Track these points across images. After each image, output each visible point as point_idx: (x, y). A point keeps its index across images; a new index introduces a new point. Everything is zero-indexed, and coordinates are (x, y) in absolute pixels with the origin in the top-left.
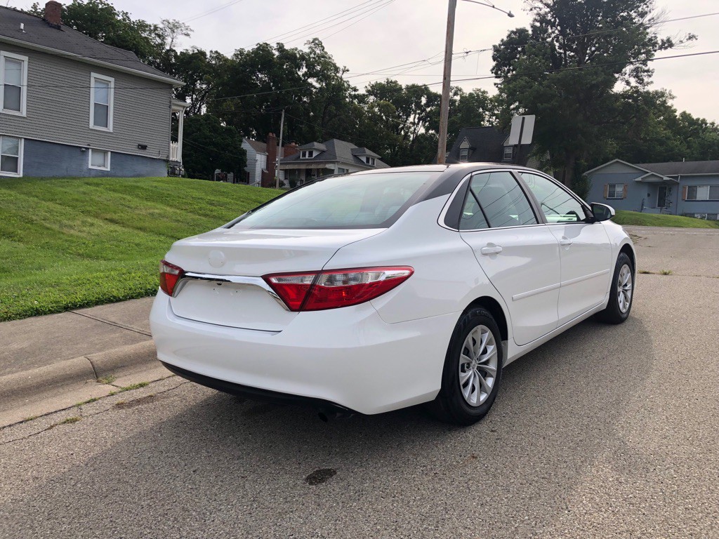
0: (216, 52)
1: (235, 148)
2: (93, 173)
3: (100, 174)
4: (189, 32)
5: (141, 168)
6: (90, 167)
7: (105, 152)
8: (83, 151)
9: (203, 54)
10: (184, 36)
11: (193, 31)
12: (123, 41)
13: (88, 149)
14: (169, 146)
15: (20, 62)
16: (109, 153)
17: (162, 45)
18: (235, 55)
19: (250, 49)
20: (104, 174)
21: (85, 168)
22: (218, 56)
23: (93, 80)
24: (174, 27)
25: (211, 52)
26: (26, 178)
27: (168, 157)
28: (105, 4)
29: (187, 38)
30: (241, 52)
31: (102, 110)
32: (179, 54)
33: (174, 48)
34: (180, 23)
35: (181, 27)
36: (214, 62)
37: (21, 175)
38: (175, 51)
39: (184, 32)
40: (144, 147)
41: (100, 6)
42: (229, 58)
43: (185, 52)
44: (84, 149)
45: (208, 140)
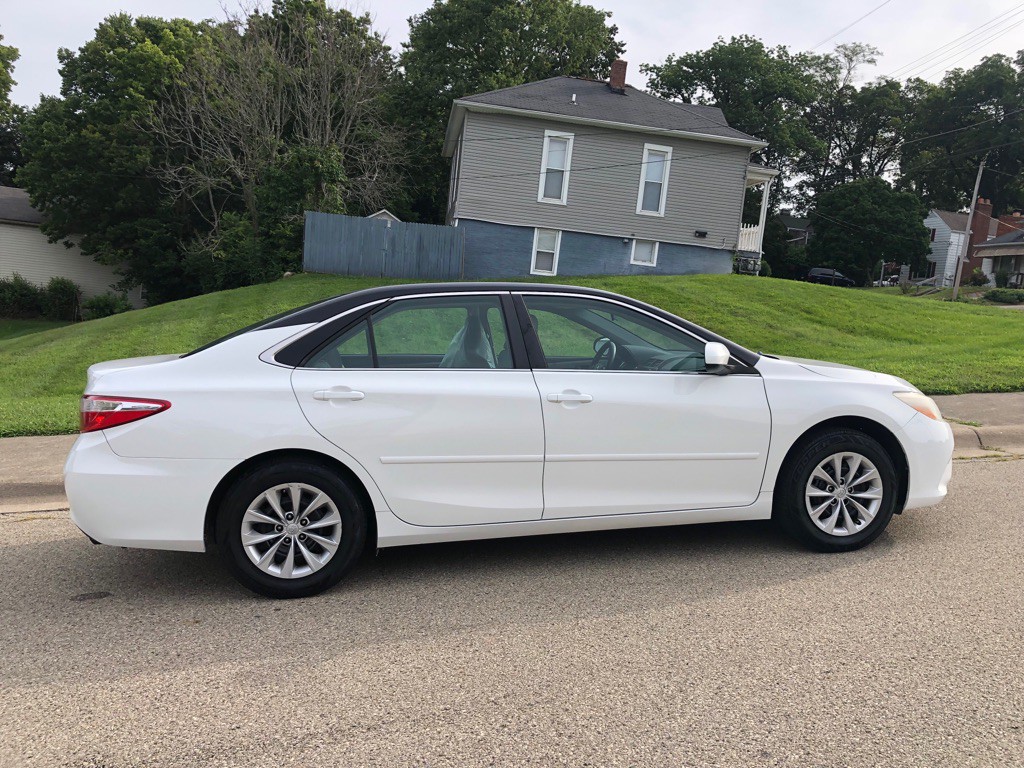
0: (918, 79)
1: (910, 226)
2: (634, 270)
3: (643, 271)
4: (875, 57)
5: (696, 262)
6: (632, 262)
7: (654, 242)
8: (625, 243)
9: (893, 85)
10: (867, 65)
11: (882, 54)
12: (768, 87)
13: (632, 239)
14: (738, 231)
15: (564, 141)
16: (657, 244)
17: (832, 84)
18: (945, 79)
19: (971, 68)
20: (648, 271)
21: (625, 264)
22: (919, 85)
23: (646, 152)
24: (853, 53)
25: (909, 80)
26: (560, 277)
27: (735, 246)
28: (751, 41)
29: (871, 66)
30: (956, 74)
31: (653, 189)
32: (859, 90)
33: (851, 84)
34: (863, 45)
35: (863, 51)
36: (911, 96)
37: (555, 274)
38: (853, 87)
39: (867, 58)
40: (702, 235)
41: (746, 45)
42: (937, 84)
43: (867, 86)
44: (626, 241)
45: (867, 216)
